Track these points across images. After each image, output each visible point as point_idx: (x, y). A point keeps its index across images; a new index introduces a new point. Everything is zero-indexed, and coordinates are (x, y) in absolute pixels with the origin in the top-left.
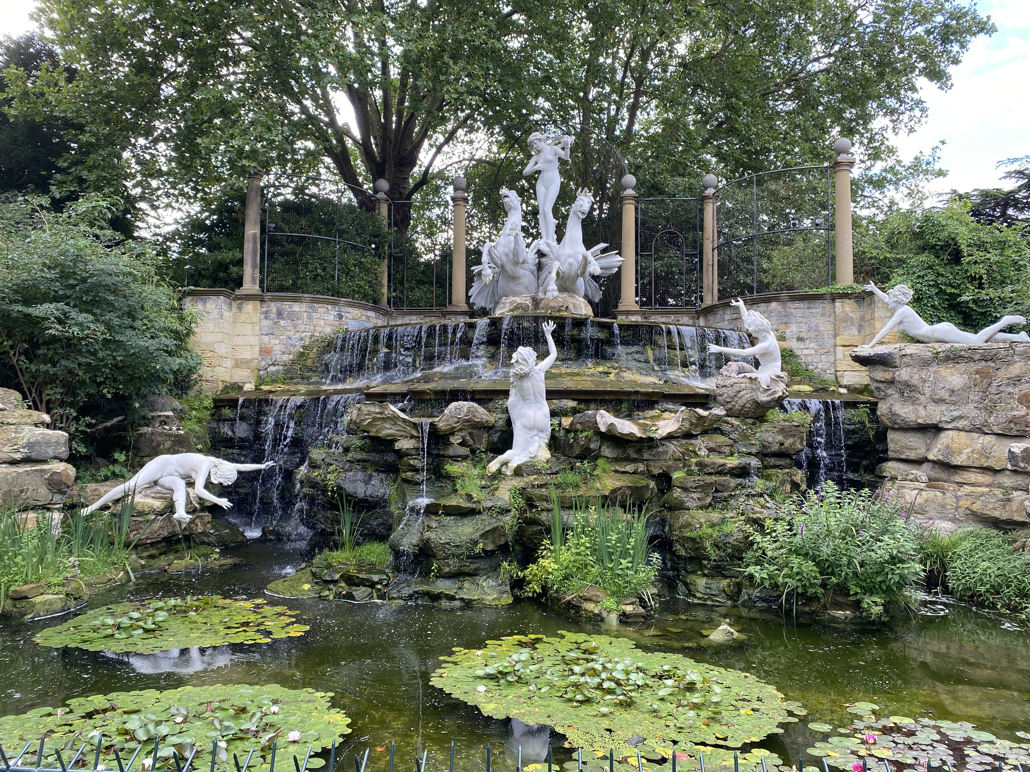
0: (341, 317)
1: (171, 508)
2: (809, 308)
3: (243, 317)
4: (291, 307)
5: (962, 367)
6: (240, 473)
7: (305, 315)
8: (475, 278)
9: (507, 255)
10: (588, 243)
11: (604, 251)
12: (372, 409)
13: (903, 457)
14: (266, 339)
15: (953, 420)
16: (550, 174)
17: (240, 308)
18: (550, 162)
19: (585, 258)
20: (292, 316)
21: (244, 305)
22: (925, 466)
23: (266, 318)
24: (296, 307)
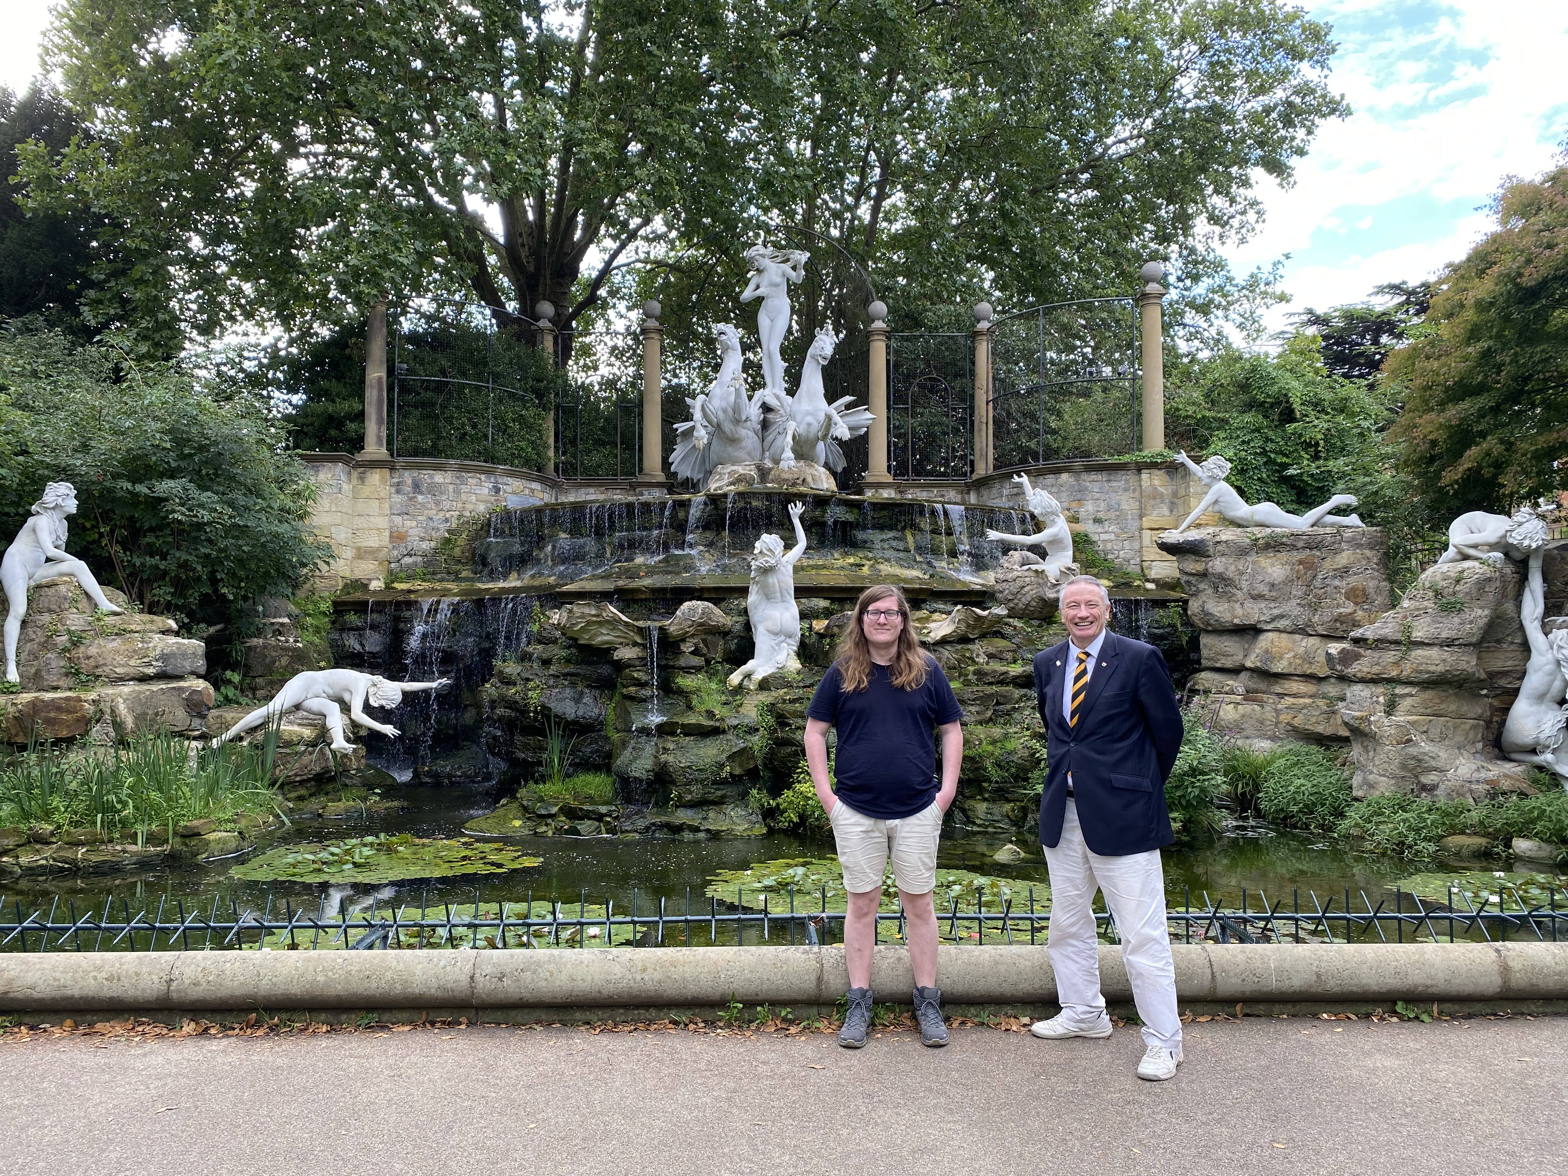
0: (497, 490)
1: (323, 736)
2: (1109, 481)
3: (366, 491)
4: (431, 477)
5: (1284, 556)
6: (405, 694)
7: (451, 487)
8: (678, 439)
9: (725, 411)
10: (831, 397)
11: (848, 407)
12: (587, 611)
13: (1218, 665)
14: (398, 520)
15: (1273, 620)
16: (776, 301)
17: (362, 479)
18: (777, 285)
19: (829, 418)
20: (434, 490)
21: (368, 474)
22: (1244, 676)
23: (398, 492)
24: (439, 477)
